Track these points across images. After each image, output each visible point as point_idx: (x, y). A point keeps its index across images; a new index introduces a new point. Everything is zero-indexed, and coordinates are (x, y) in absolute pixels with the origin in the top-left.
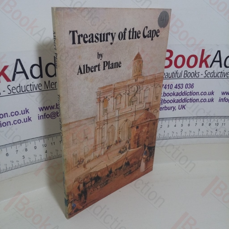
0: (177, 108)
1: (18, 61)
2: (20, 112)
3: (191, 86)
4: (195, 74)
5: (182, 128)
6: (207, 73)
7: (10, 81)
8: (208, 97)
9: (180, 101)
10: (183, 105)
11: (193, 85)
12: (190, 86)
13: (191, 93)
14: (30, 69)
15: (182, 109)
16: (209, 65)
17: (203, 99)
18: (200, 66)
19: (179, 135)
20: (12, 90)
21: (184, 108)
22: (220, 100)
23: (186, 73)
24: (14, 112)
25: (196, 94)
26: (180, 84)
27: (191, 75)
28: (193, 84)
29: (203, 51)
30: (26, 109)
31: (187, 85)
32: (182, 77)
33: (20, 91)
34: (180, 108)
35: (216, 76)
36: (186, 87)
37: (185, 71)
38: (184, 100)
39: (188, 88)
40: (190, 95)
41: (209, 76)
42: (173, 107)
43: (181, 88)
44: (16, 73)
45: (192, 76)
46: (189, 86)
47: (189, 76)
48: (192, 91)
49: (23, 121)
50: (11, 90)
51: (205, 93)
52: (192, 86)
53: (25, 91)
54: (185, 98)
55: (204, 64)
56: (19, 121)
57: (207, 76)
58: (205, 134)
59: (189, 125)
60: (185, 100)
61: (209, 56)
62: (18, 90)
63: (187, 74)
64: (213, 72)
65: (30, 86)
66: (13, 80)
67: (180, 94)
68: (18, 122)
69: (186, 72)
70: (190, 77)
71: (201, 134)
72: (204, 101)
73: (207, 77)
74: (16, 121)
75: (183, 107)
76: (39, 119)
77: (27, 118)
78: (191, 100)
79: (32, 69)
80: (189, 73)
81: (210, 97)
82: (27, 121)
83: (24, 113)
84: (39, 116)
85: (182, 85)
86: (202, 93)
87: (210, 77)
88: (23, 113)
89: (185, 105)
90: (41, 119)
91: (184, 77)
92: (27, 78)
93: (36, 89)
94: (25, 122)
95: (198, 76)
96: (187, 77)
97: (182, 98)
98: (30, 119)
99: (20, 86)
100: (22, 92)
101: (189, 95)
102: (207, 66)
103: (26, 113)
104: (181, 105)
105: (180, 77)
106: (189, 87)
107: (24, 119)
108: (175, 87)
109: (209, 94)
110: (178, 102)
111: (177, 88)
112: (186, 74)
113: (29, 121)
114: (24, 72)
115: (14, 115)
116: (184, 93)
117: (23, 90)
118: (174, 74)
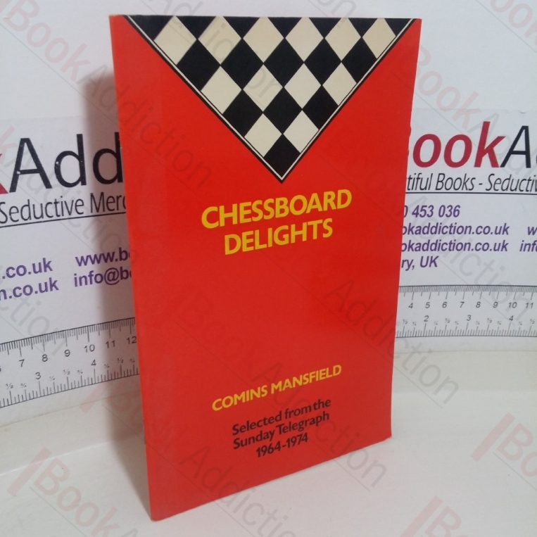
0: (417, 263)
1: (26, 144)
2: (30, 269)
3: (452, 211)
4: (465, 183)
5: (427, 312)
6: (493, 179)
7: (6, 192)
8: (493, 239)
9: (426, 247)
10: (432, 257)
11: (457, 208)
12: (450, 211)
13: (453, 229)
14: (56, 165)
15: (430, 266)
16: (500, 162)
17: (480, 244)
18: (478, 164)
19: (420, 327)
20: (10, 213)
21: (433, 264)
22: (524, 247)
23: (440, 180)
24: (16, 268)
25: (465, 230)
26: (426, 206)
27: (453, 184)
28: (459, 206)
29: (486, 126)
30: (44, 259)
31: (443, 208)
32: (433, 189)
33: (30, 217)
34: (424, 264)
35: (516, 189)
36: (441, 214)
37: (440, 174)
38: (436, 244)
39: (447, 215)
40: (450, 233)
41: (498, 187)
42: (408, 261)
43: (428, 215)
44: (18, 173)
45: (457, 187)
46: (447, 212)
47: (448, 187)
48: (456, 224)
49: (36, 288)
50: (7, 214)
51: (486, 230)
52: (455, 211)
53: (42, 216)
54: (437, 241)
55: (486, 159)
56: (28, 290)
57: (492, 189)
58: (483, 327)
59: (445, 304)
60: (438, 246)
61: (499, 139)
62: (26, 215)
63: (444, 182)
64: (509, 179)
65: (54, 205)
66: (13, 189)
67: (426, 230)
68: (24, 291)
69: (441, 177)
70: (452, 190)
71: (472, 326)
72: (485, 247)
73: (492, 191)
74: (20, 288)
75: (433, 261)
76: (76, 285)
77: (46, 283)
78: (452, 245)
79: (60, 163)
80: (450, 181)
81: (499, 239)
82: (46, 290)
83: (40, 271)
84: (76, 278)
85: (431, 208)
86: (480, 229)
87: (500, 191)
88: (37, 269)
89: (437, 257)
90: (81, 284)
91: (437, 189)
92: (47, 184)
93: (70, 214)
94: (41, 291)
95: (471, 188)
96: (444, 190)
97: (429, 241)
98: (53, 285)
99: (28, 205)
100: (33, 220)
101: (446, 232)
102: (494, 164)
103: (45, 271)
104: (428, 257)
105: (426, 188)
106: (449, 214)
107: (40, 285)
108: (413, 214)
109: (498, 231)
110: (419, 250)
111: (419, 216)
112: (442, 181)
113: (51, 290)
114: (40, 170)
115: (14, 275)
116: (436, 228)
117: (38, 215)
118: (411, 181)
